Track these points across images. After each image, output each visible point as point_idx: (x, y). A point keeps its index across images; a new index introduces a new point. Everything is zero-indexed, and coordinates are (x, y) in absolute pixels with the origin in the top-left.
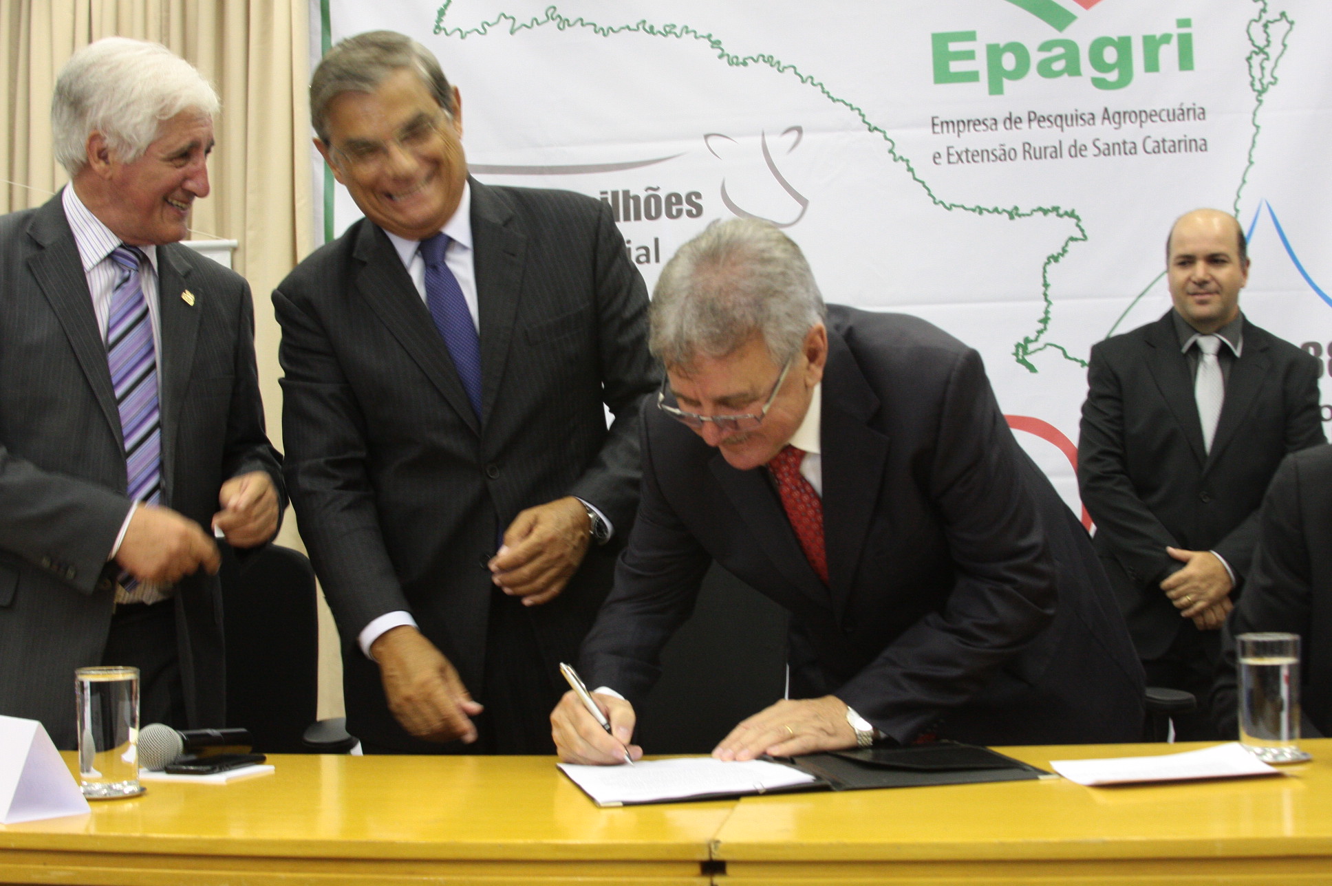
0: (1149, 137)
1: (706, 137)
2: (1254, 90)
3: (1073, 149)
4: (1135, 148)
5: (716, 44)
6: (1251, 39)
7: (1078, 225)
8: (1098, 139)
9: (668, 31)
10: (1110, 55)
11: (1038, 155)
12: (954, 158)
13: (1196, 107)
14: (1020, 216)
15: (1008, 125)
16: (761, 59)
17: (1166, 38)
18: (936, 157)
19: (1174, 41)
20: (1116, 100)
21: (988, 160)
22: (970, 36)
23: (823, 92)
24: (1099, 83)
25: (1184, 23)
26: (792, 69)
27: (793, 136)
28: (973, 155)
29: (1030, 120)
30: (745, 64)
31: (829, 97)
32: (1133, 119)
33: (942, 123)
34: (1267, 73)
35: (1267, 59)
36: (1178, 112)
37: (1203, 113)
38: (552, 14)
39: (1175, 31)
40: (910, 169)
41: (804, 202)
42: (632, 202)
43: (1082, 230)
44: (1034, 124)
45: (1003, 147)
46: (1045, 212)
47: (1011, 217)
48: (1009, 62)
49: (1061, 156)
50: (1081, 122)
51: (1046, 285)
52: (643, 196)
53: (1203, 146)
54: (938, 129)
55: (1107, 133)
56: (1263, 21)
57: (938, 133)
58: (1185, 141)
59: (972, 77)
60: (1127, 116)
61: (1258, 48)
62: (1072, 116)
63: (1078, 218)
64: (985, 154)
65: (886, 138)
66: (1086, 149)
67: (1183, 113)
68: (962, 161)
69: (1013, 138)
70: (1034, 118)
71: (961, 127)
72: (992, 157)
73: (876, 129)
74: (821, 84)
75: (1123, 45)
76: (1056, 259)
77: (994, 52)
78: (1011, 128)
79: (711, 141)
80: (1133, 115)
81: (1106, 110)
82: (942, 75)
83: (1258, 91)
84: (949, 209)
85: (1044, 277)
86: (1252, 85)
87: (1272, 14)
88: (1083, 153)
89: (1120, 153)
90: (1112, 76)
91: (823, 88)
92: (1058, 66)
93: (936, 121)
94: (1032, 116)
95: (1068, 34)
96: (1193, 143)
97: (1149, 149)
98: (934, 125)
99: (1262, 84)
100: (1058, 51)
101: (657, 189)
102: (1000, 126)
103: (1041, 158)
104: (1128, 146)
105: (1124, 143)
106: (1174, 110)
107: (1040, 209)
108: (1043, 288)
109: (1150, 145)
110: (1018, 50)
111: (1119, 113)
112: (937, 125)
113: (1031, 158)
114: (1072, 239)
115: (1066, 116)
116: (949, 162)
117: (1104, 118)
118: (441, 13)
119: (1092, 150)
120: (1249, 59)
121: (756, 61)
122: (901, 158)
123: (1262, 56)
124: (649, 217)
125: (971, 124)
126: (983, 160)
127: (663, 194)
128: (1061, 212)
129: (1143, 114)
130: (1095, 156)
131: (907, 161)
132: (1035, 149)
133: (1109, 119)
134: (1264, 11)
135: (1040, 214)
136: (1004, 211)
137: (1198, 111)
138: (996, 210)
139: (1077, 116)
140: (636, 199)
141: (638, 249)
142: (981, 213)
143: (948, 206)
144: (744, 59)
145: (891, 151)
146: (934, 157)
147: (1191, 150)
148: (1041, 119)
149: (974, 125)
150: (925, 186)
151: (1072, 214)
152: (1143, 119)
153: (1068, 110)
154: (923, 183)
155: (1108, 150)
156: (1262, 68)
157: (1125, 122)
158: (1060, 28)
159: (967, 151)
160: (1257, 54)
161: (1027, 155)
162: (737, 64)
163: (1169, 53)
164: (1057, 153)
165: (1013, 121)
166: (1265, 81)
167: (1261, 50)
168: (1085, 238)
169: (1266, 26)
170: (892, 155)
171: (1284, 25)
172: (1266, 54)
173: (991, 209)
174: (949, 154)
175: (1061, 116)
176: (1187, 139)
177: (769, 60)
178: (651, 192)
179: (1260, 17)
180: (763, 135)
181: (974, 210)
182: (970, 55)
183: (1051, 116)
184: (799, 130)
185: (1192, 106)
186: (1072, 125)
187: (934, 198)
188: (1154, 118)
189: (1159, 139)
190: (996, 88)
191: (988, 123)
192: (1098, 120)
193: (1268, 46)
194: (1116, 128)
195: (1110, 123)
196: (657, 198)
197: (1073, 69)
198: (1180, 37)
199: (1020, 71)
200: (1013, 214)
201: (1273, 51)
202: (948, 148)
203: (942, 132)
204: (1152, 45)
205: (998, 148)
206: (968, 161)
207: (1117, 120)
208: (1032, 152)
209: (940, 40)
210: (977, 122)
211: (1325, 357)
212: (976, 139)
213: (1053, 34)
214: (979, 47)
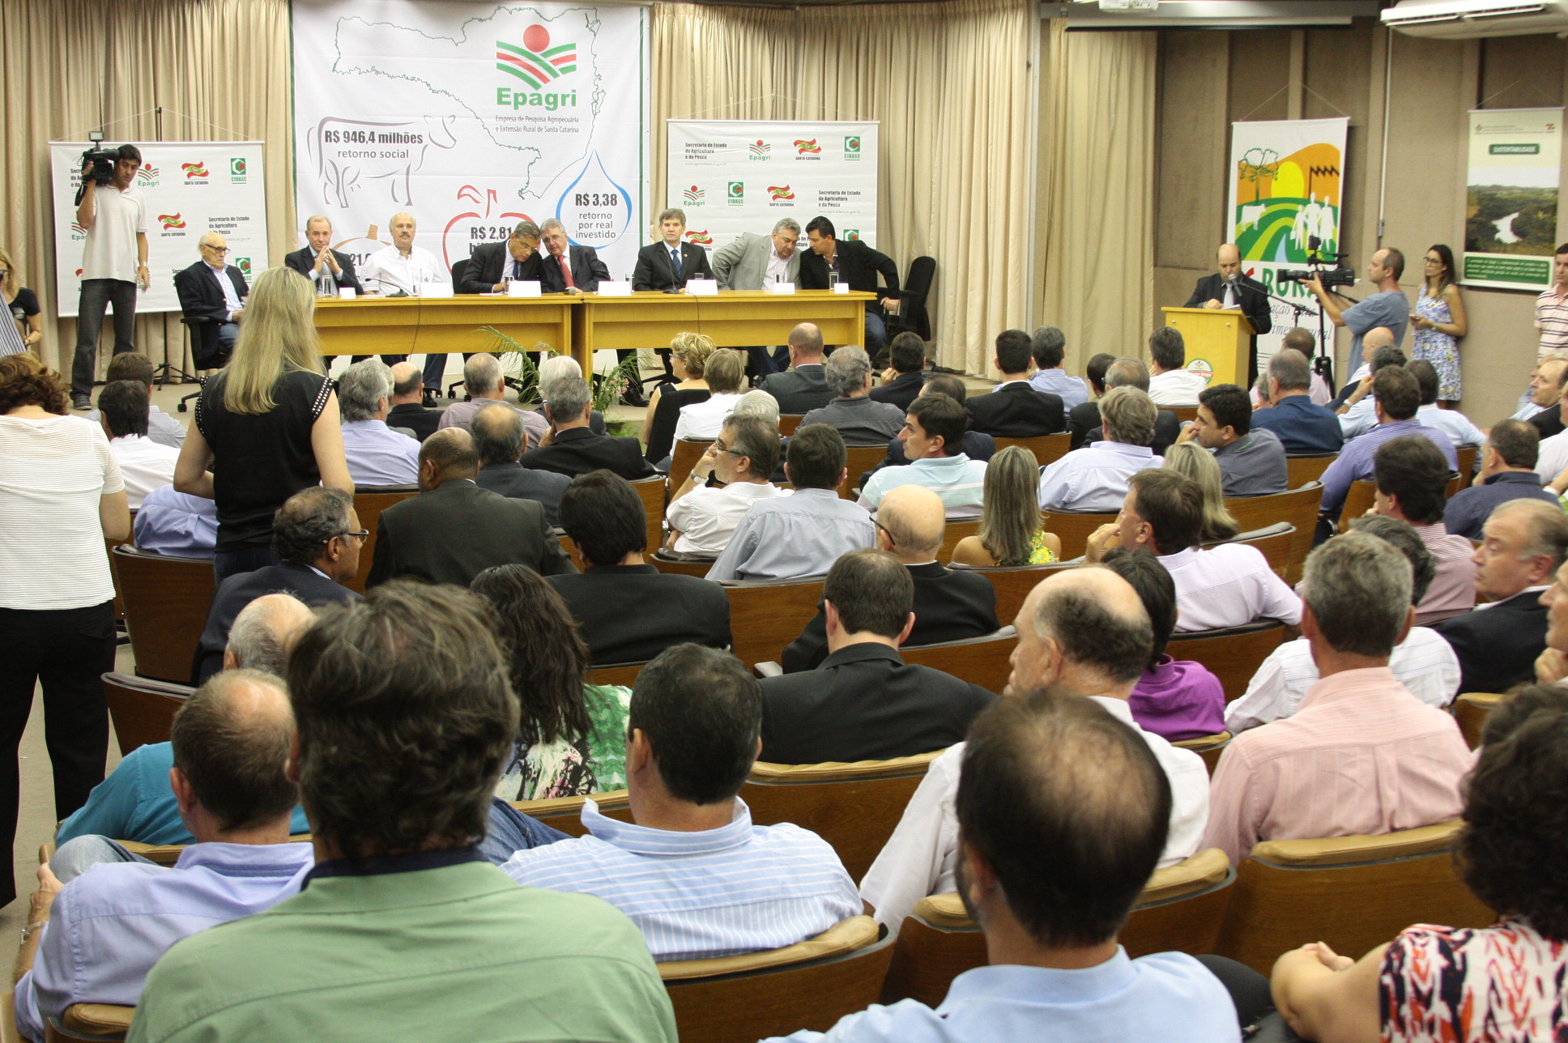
0: (561, 127)
1: (424, 116)
3: (539, 129)
4: (557, 129)
5: (428, 85)
6: (593, 97)
7: (539, 153)
8: (546, 126)
9: (413, 79)
10: (551, 99)
11: (528, 130)
12: (503, 129)
14: (522, 149)
16: (443, 91)
17: (568, 95)
18: (497, 129)
19: (571, 96)
20: (552, 114)
22: (509, 90)
23: (462, 104)
24: (547, 108)
25: (574, 91)
26: (453, 96)
27: (452, 118)
28: (508, 129)
30: (438, 93)
31: (464, 106)
32: (557, 121)
34: (597, 109)
35: (598, 104)
37: (578, 120)
38: (373, 69)
39: (571, 94)
40: (489, 132)
41: (455, 141)
42: (400, 136)
43: (540, 155)
44: (527, 120)
45: (517, 127)
46: (529, 149)
47: (518, 150)
48: (520, 99)
49: (535, 131)
50: (541, 120)
52: (403, 135)
53: (577, 131)
55: (549, 124)
56: (597, 92)
59: (509, 103)
60: (555, 119)
61: (595, 100)
62: (538, 118)
63: (539, 151)
64: (512, 128)
65: (481, 121)
66: (542, 129)
67: (571, 120)
68: (505, 131)
69: (520, 124)
71: (505, 120)
72: (514, 130)
73: (478, 118)
74: (462, 102)
75: (555, 97)
76: (531, 164)
77: (516, 96)
78: (520, 121)
79: (426, 118)
80: (557, 119)
81: (549, 117)
82: (500, 102)
83: (594, 114)
84: (500, 146)
85: (528, 170)
86: (593, 112)
87: (600, 90)
89: (553, 131)
90: (552, 106)
92: (535, 102)
94: (526, 117)
95: (539, 92)
96: (575, 129)
97: (561, 131)
98: (496, 118)
99: (595, 112)
100: (536, 97)
101: (408, 133)
102: (517, 120)
104: (555, 129)
106: (569, 118)
107: (527, 147)
108: (528, 173)
109: (561, 129)
110: (523, 95)
111: (553, 118)
112: (498, 118)
114: (537, 158)
116: (501, 131)
118: (335, 65)
120: (592, 104)
121: (441, 92)
122: (486, 128)
123: (596, 103)
124: (405, 142)
125: (508, 118)
126: (511, 131)
127: (410, 135)
128: (534, 149)
129: (560, 119)
130: (545, 131)
131: (488, 129)
132: (527, 128)
134: (597, 89)
136: (516, 147)
137: (576, 120)
138: (514, 147)
139: (540, 118)
141: (401, 153)
142: (510, 148)
144: (437, 91)
145: (483, 126)
147: (574, 132)
148: (529, 119)
151: (537, 150)
152: (560, 121)
153: (538, 116)
154: (492, 137)
155: (549, 130)
156: (596, 107)
157: (554, 121)
158: (537, 90)
159: (506, 127)
161: (525, 130)
162: (435, 93)
163: (569, 100)
164: (533, 130)
165: (521, 119)
168: (541, 158)
169: (598, 94)
171: (603, 94)
174: (501, 128)
175: (535, 118)
176: (573, 128)
177: (446, 92)
178: (406, 134)
180: (443, 117)
181: (508, 147)
182: (508, 96)
183: (532, 118)
184: (454, 116)
185: (575, 118)
186: (539, 121)
187: (496, 142)
188: (563, 121)
189: (564, 128)
190: (516, 107)
191: (513, 119)
192: (547, 120)
193: (598, 100)
194: (552, 123)
195: (550, 121)
196: (408, 136)
197: (540, 103)
199: (524, 102)
200: (520, 149)
201: (599, 102)
202: (501, 126)
203: (499, 121)
204: (564, 97)
206: (507, 131)
207: (552, 121)
209: (500, 90)
210: (510, 118)
211: (610, 199)
212: (509, 124)
213: (536, 92)
214: (512, 94)
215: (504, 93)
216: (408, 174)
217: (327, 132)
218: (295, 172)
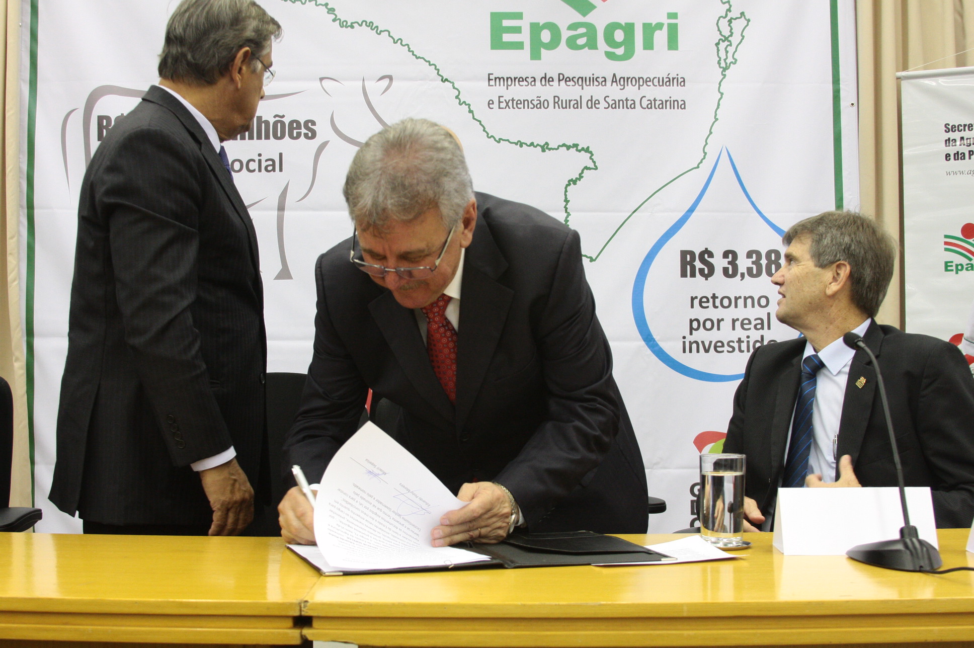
0: (645, 97)
1: (321, 79)
2: (720, 67)
3: (590, 102)
4: (634, 103)
5: (331, 11)
6: (719, 30)
7: (591, 158)
8: (608, 97)
10: (619, 36)
11: (564, 106)
12: (503, 105)
13: (679, 77)
14: (550, 149)
15: (543, 83)
16: (364, 23)
17: (659, 26)
18: (490, 103)
19: (665, 28)
20: (623, 69)
21: (528, 108)
22: (519, 16)
23: (409, 50)
24: (610, 56)
25: (672, 16)
26: (387, 33)
27: (386, 82)
28: (517, 104)
29: (559, 80)
30: (352, 27)
31: (413, 54)
32: (634, 83)
33: (496, 78)
34: (730, 55)
35: (731, 45)
36: (665, 80)
37: (684, 81)
40: (471, 111)
42: (263, 125)
43: (594, 162)
44: (563, 83)
45: (538, 98)
46: (568, 147)
47: (543, 151)
48: (546, 36)
49: (581, 108)
50: (596, 83)
51: (566, 201)
52: (272, 121)
53: (683, 106)
54: (492, 83)
55: (615, 92)
56: (728, 18)
57: (493, 86)
58: (670, 101)
59: (519, 46)
60: (630, 80)
61: (724, 36)
62: (590, 78)
63: (591, 153)
64: (526, 102)
65: (454, 88)
66: (599, 103)
67: (669, 81)
68: (509, 108)
69: (547, 92)
70: (562, 78)
71: (509, 83)
72: (531, 106)
73: (446, 80)
74: (408, 45)
75: (629, 29)
76: (574, 182)
77: (536, 29)
78: (545, 85)
79: (324, 82)
80: (634, 80)
81: (614, 75)
82: (497, 43)
83: (723, 68)
84: (499, 142)
85: (566, 195)
86: (719, 63)
87: (734, 13)
88: (597, 106)
89: (623, 108)
90: (620, 51)
91: (409, 49)
92: (581, 41)
93: (491, 77)
94: (561, 77)
95: (588, 19)
96: (676, 103)
97: (644, 105)
98: (489, 80)
99: (726, 64)
100: (582, 30)
101: (283, 116)
102: (538, 83)
103: (566, 108)
104: (629, 103)
105: (627, 100)
106: (663, 78)
107: (564, 145)
108: (565, 203)
109: (645, 103)
110: (553, 28)
111: (624, 78)
112: (492, 80)
113: (559, 108)
114: (586, 168)
115: (586, 78)
116: (500, 108)
117: (613, 82)
119: (603, 104)
120: (717, 44)
121: (361, 25)
122: (464, 102)
123: (726, 43)
124: (276, 137)
125: (517, 80)
126: (524, 108)
127: (287, 121)
128: (579, 148)
129: (641, 80)
130: (605, 108)
131: (469, 105)
132: (562, 100)
133: (616, 81)
134: (729, 10)
135: (565, 148)
136: (538, 145)
137: (680, 80)
138: (532, 144)
139: (593, 78)
140: (267, 123)
141: (266, 161)
142: (521, 146)
143: (497, 139)
144: (352, 23)
145: (457, 97)
146: (489, 104)
147: (674, 108)
148: (567, 80)
149: (519, 81)
150: (481, 124)
151: (587, 150)
152: (641, 84)
153: (588, 74)
154: (480, 122)
155: (615, 105)
156: (727, 52)
157: (628, 85)
158: (584, 15)
159: (513, 100)
160: (723, 41)
161: (556, 105)
162: (347, 27)
163: (661, 37)
164: (578, 105)
165: (547, 80)
166: (728, 61)
167: (726, 39)
168: (596, 168)
169: (730, 21)
170: (458, 100)
171: (743, 22)
172: (730, 41)
173: (529, 144)
174: (500, 102)
175: (582, 78)
176: (672, 99)
177: (370, 25)
178: (277, 119)
179: (726, 15)
180: (363, 80)
181: (516, 144)
182: (518, 30)
183: (575, 77)
184: (390, 78)
185: (677, 77)
186: (590, 85)
187: (488, 134)
188: (648, 83)
189: (652, 99)
190: (535, 55)
191: (530, 80)
192: (609, 83)
193: (731, 35)
194: (621, 89)
195: (617, 85)
196: (283, 124)
197: (592, 44)
198: (669, 25)
199: (554, 44)
200: (545, 147)
201: (735, 40)
202: (499, 97)
203: (495, 85)
204: (649, 30)
205: (536, 99)
206: (514, 108)
207: (622, 83)
208: (560, 103)
209: (497, 18)
210: (521, 79)
211: (764, 262)
212: (518, 92)
213: (578, 18)
214: (525, 24)
215: (506, 23)
216: (281, 208)
217: (100, 118)
218: (30, 207)
